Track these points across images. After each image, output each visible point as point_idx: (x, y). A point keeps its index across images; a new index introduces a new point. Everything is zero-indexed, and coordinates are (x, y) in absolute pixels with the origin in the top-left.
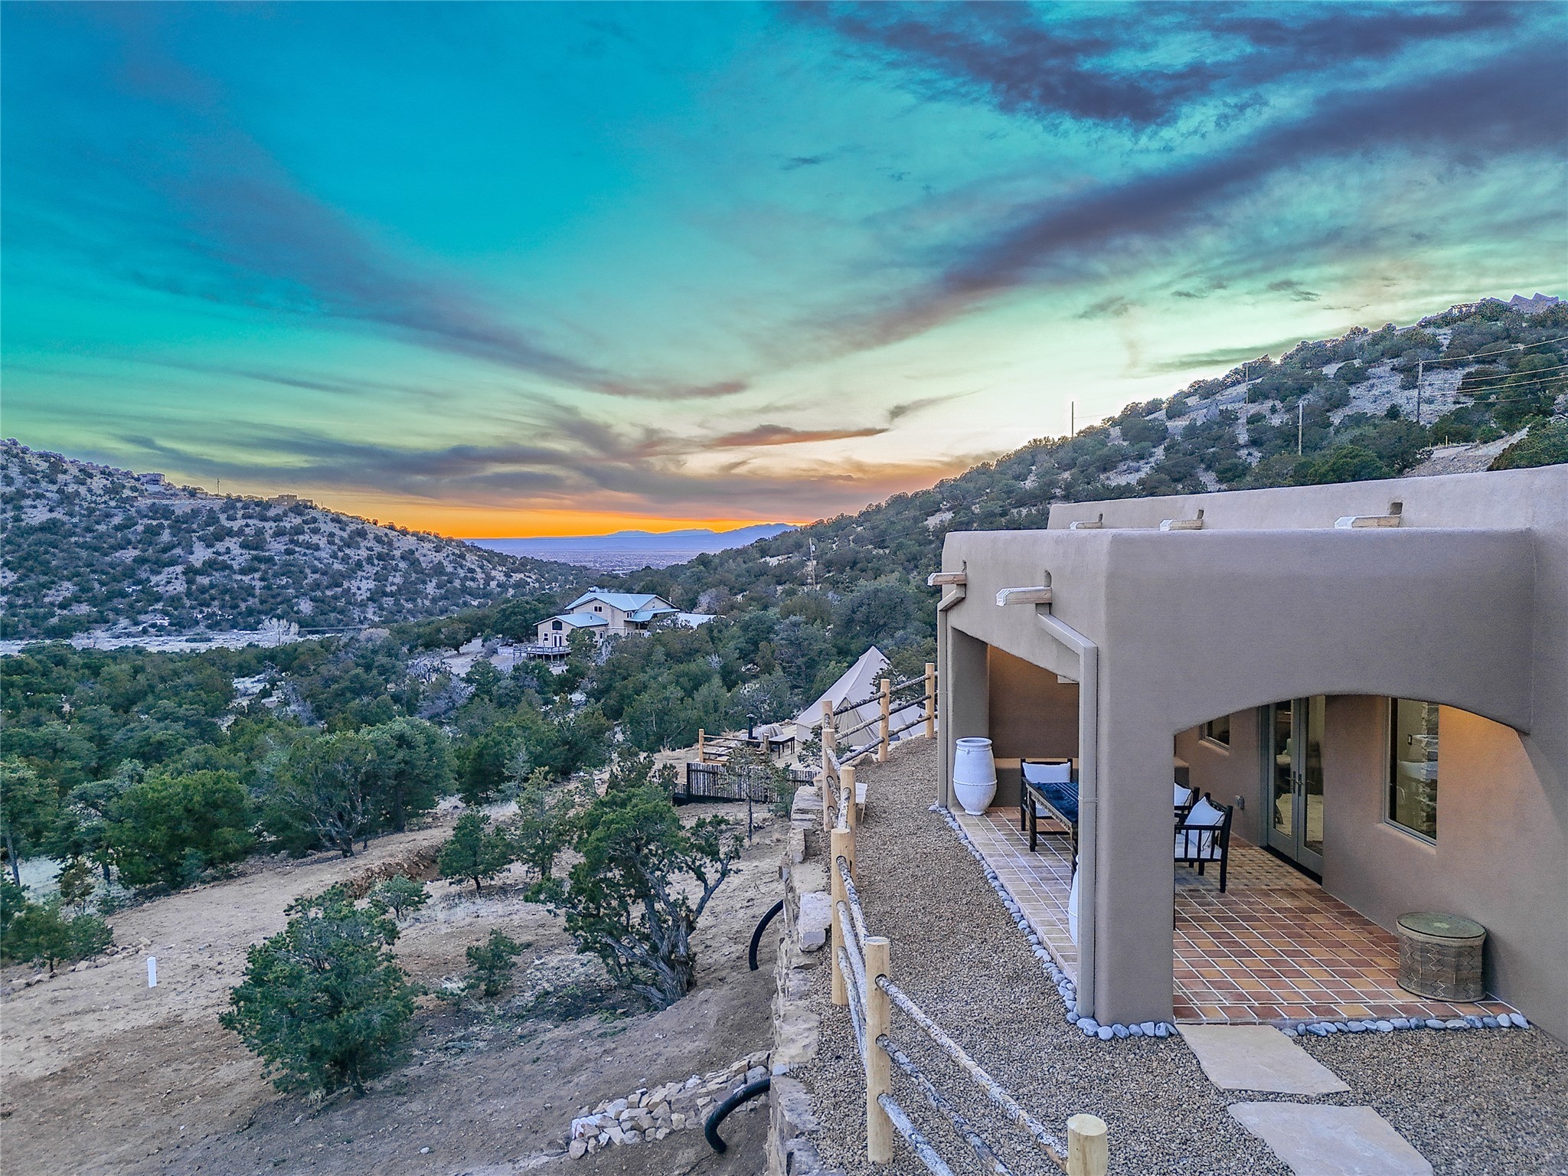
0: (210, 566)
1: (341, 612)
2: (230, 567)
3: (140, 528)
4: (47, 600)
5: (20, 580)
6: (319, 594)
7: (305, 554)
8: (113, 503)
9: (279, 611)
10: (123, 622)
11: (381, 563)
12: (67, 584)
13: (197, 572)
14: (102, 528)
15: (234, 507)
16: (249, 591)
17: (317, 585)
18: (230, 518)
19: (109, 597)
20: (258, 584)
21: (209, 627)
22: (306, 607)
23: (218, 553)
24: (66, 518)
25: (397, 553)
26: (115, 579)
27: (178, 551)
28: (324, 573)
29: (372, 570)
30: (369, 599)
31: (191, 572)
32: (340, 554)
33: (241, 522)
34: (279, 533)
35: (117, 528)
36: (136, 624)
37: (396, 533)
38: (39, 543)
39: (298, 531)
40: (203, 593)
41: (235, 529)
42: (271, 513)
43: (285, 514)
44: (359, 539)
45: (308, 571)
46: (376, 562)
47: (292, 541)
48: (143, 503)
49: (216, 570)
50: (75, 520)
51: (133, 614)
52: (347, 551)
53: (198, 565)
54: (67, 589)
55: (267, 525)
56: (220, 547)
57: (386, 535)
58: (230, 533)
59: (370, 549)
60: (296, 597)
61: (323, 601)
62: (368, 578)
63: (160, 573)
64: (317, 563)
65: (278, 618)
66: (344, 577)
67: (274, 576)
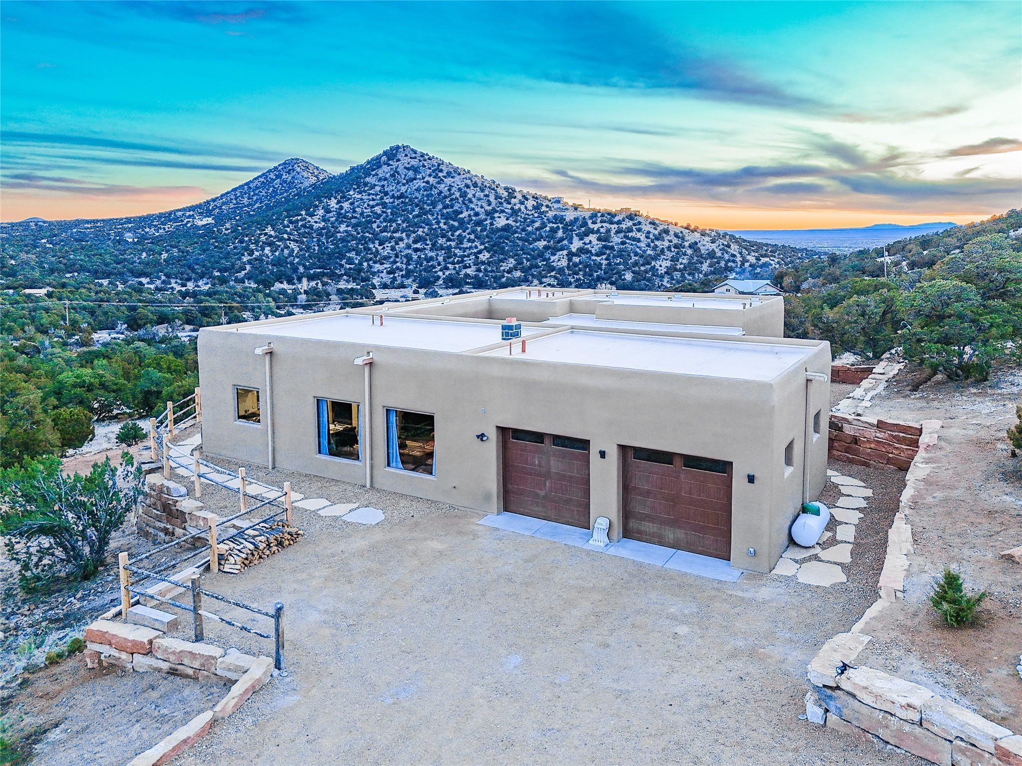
0: (581, 251)
1: (649, 280)
2: (590, 252)
3: (548, 229)
4: (502, 268)
5: (491, 257)
6: (637, 268)
7: (632, 245)
8: (536, 215)
9: (613, 279)
11: (676, 250)
12: (512, 260)
13: (574, 254)
14: (530, 229)
15: (596, 216)
16: (599, 266)
17: (636, 264)
18: (594, 223)
19: (530, 268)
20: (604, 262)
21: (577, 287)
22: (629, 276)
23: (585, 243)
24: (513, 224)
25: (687, 244)
26: (534, 258)
27: (565, 242)
28: (641, 256)
29: (669, 255)
30: (666, 273)
31: (571, 255)
32: (652, 244)
33: (599, 225)
34: (617, 232)
35: (537, 229)
36: (541, 284)
37: (688, 231)
38: (500, 237)
39: (630, 230)
40: (575, 267)
41: (595, 229)
42: (616, 219)
43: (623, 220)
44: (664, 235)
45: (632, 255)
46: (673, 249)
47: (625, 237)
48: (551, 214)
49: (583, 254)
50: (518, 224)
51: (540, 277)
52: (657, 243)
53: (574, 250)
54: (512, 262)
55: (613, 226)
56: (587, 240)
57: (682, 232)
58: (592, 231)
59: (670, 241)
60: (624, 270)
61: (639, 274)
62: (666, 260)
63: (556, 255)
64: (638, 250)
65: (612, 283)
66: (653, 259)
67: (613, 258)
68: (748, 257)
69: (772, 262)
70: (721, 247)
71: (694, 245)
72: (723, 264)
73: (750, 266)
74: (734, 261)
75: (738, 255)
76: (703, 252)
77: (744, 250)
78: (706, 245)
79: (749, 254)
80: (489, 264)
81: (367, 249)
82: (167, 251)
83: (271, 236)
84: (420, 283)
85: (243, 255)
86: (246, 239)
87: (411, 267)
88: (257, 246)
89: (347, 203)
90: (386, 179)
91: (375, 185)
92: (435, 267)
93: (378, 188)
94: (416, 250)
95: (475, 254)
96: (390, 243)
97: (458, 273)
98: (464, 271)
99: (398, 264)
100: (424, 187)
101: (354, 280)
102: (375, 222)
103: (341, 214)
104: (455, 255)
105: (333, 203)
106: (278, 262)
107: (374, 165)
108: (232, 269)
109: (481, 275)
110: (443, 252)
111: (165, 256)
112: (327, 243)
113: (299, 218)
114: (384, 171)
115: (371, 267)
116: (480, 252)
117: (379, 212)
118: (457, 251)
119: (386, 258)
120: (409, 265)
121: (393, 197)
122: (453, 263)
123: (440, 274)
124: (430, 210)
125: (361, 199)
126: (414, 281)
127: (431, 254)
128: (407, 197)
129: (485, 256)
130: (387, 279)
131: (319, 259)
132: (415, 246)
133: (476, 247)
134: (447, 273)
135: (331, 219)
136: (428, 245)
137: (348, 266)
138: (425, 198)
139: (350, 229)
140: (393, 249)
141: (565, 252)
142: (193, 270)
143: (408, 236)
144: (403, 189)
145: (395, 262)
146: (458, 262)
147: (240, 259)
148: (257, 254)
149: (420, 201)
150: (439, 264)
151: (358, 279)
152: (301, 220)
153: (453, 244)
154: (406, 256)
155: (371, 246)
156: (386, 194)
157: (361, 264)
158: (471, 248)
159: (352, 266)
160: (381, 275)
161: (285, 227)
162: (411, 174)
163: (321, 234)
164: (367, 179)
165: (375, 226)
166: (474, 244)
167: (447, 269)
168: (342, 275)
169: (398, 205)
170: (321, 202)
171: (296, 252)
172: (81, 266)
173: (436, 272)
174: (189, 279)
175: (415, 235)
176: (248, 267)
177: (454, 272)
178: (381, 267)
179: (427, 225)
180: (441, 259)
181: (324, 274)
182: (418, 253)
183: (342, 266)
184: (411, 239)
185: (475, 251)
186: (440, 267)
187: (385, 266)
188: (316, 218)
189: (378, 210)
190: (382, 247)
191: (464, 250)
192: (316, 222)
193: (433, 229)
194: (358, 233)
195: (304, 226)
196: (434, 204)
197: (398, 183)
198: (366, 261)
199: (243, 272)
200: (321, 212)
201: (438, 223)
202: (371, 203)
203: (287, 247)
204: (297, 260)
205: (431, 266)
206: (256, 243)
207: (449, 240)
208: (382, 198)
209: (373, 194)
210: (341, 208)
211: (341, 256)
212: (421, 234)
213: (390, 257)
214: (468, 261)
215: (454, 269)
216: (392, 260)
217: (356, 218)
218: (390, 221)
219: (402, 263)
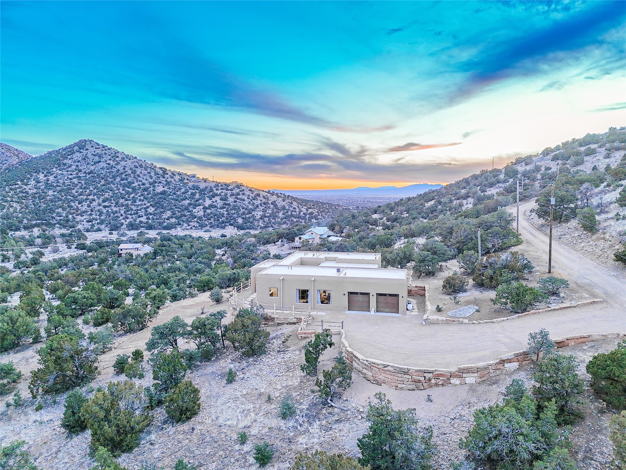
0: (211, 206)
1: (251, 223)
2: (217, 207)
3: (190, 193)
4: (163, 217)
5: (155, 210)
6: (244, 216)
7: (240, 202)
9: (232, 222)
10: (185, 225)
11: (265, 205)
12: (168, 212)
13: (207, 208)
14: (178, 193)
15: (218, 186)
16: (223, 215)
17: (244, 213)
18: (217, 190)
19: (181, 217)
20: (226, 213)
21: (210, 227)
22: (240, 221)
23: (213, 202)
24: (168, 190)
25: (270, 202)
26: (182, 210)
27: (201, 201)
28: (246, 209)
29: (261, 208)
30: (261, 218)
31: (205, 208)
32: (251, 202)
33: (220, 191)
34: (232, 195)
35: (183, 193)
36: (189, 226)
37: (270, 195)
38: (160, 198)
39: (238, 194)
40: (208, 215)
41: (218, 193)
42: (229, 188)
43: (234, 188)
44: (257, 197)
45: (241, 208)
46: (263, 205)
47: (236, 198)
48: (190, 184)
49: (212, 208)
50: (171, 190)
51: (188, 222)
52: (254, 201)
53: (207, 206)
54: (169, 213)
55: (228, 192)
56: (214, 200)
57: (267, 195)
58: (217, 195)
59: (261, 200)
60: (237, 217)
61: (245, 219)
62: (260, 211)
63: (195, 208)
64: (244, 205)
65: (231, 225)
66: (252, 210)
67: (230, 210)
68: (302, 209)
69: (314, 212)
70: (288, 203)
71: (274, 203)
72: (290, 213)
74: (295, 212)
75: (297, 208)
76: (279, 206)
77: (300, 205)
78: (280, 203)
79: (302, 207)
80: (154, 214)
81: (70, 207)
87: (102, 217)
89: (52, 176)
90: (79, 161)
91: (71, 165)
92: (119, 217)
93: (74, 167)
94: (105, 207)
95: (145, 208)
96: (86, 202)
97: (135, 220)
98: (138, 220)
99: (94, 216)
100: (107, 167)
101: (64, 227)
102: (74, 189)
103: (48, 184)
104: (132, 209)
105: (41, 176)
107: (70, 151)
109: (150, 221)
110: (124, 207)
112: (40, 203)
113: (17, 186)
114: (77, 156)
115: (74, 218)
116: (148, 207)
117: (76, 182)
118: (133, 207)
119: (85, 212)
120: (101, 216)
121: (85, 173)
122: (131, 215)
123: (123, 221)
124: (112, 182)
125: (62, 174)
126: (107, 226)
127: (115, 209)
128: (95, 173)
129: (151, 210)
130: (88, 225)
131: (37, 214)
132: (104, 204)
133: (145, 204)
134: (128, 221)
135: (41, 187)
136: (113, 203)
137: (59, 218)
138: (108, 174)
139: (56, 193)
140: (89, 206)
143: (99, 198)
144: (92, 168)
145: (91, 215)
146: (134, 214)
149: (104, 176)
150: (122, 215)
151: (68, 226)
152: (18, 188)
153: (130, 202)
154: (99, 211)
155: (73, 204)
156: (80, 171)
157: (67, 216)
158: (142, 205)
159: (62, 218)
160: (82, 223)
161: (7, 192)
162: (97, 158)
163: (34, 197)
164: (65, 161)
165: (74, 191)
166: (143, 203)
167: (128, 218)
168: (55, 224)
169: (89, 178)
170: (32, 176)
171: (18, 209)
175: (103, 197)
177: (132, 220)
178: (82, 218)
179: (111, 191)
180: (122, 212)
181: (42, 224)
182: (107, 209)
183: (53, 218)
184: (101, 200)
185: (145, 206)
186: (122, 217)
187: (85, 217)
188: (30, 186)
189: (75, 181)
190: (81, 205)
191: (138, 206)
192: (30, 189)
193: (115, 193)
194: (62, 196)
196: (114, 177)
197: (88, 164)
198: (71, 214)
200: (33, 182)
201: (118, 189)
202: (70, 177)
203: (12, 207)
204: (20, 215)
205: (117, 216)
207: (126, 200)
208: (77, 174)
209: (71, 171)
210: (48, 180)
211: (52, 211)
212: (107, 196)
213: (87, 211)
214: (140, 213)
215: (132, 218)
216: (89, 213)
217: (60, 186)
218: (85, 188)
219: (96, 215)
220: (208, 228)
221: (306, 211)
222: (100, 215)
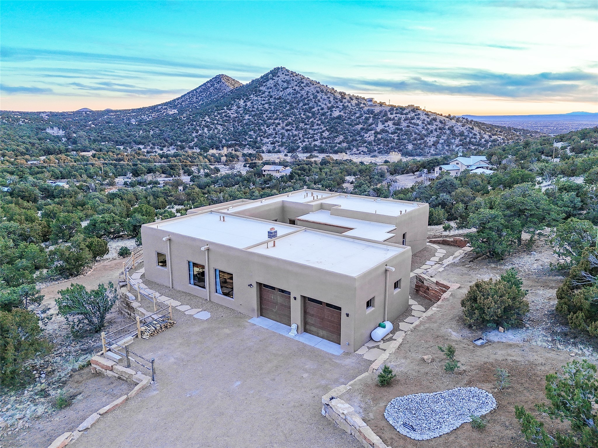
0: (383, 131)
1: (422, 149)
2: (388, 132)
3: (364, 117)
4: (335, 141)
5: (330, 135)
6: (415, 142)
7: (413, 127)
8: (357, 109)
9: (401, 148)
10: (355, 150)
11: (440, 131)
12: (341, 136)
13: (378, 133)
14: (353, 118)
15: (393, 110)
16: (393, 140)
17: (415, 139)
18: (392, 114)
19: (352, 141)
20: (396, 138)
21: (379, 153)
22: (410, 147)
23: (385, 127)
24: (344, 114)
25: (447, 127)
26: (354, 135)
27: (374, 126)
28: (419, 135)
29: (435, 133)
30: (433, 145)
31: (376, 133)
32: (426, 127)
33: (394, 115)
34: (405, 120)
35: (357, 118)
36: (358, 150)
37: (448, 119)
38: (335, 123)
39: (413, 119)
40: (379, 141)
41: (392, 118)
42: (404, 112)
43: (409, 112)
44: (433, 122)
45: (413, 133)
46: (438, 130)
47: (410, 122)
48: (366, 109)
49: (384, 133)
50: (346, 115)
51: (357, 147)
52: (429, 126)
53: (378, 130)
54: (341, 138)
55: (402, 116)
56: (386, 124)
57: (444, 120)
58: (390, 119)
59: (437, 125)
60: (408, 143)
61: (416, 145)
62: (434, 137)
63: (367, 133)
64: (417, 130)
65: (400, 151)
66: (425, 136)
67: (402, 135)
68: (484, 136)
69: (499, 139)
70: (468, 129)
71: (451, 129)
72: (468, 140)
73: (485, 141)
74: (475, 138)
75: (478, 134)
76: (456, 132)
77: (482, 131)
78: (459, 128)
79: (485, 134)
80: (328, 138)
81: (260, 130)
82: (153, 130)
83: (208, 122)
84: (289, 149)
85: (193, 133)
86: (195, 123)
87: (284, 140)
88: (200, 127)
89: (249, 102)
90: (271, 88)
91: (265, 92)
92: (297, 141)
93: (267, 93)
94: (287, 130)
95: (321, 133)
96: (273, 126)
97: (310, 144)
98: (313, 143)
99: (277, 139)
100: (293, 92)
101: (253, 148)
102: (265, 114)
103: (246, 109)
104: (309, 133)
105: (242, 102)
106: (211, 137)
107: (265, 79)
108: (187, 141)
109: (323, 145)
110: (302, 131)
111: (152, 132)
112: (238, 126)
114: (270, 83)
115: (262, 140)
116: (323, 132)
117: (267, 108)
118: (310, 131)
119: (271, 135)
121: (275, 98)
122: (308, 138)
123: (300, 144)
124: (296, 106)
125: (257, 100)
126: (286, 148)
127: (295, 133)
128: (283, 99)
129: (326, 134)
130: (270, 147)
131: (234, 135)
132: (287, 128)
133: (321, 129)
134: (304, 144)
135: (240, 112)
136: (294, 127)
137: (249, 140)
138: (293, 99)
140: (274, 129)
141: (373, 132)
142: (167, 141)
143: (283, 122)
144: (281, 94)
145: (275, 137)
146: (311, 138)
147: (191, 135)
148: (200, 132)
149: (290, 101)
150: (300, 139)
151: (255, 147)
152: (224, 112)
153: (308, 127)
154: (281, 134)
155: (262, 128)
156: (271, 97)
157: (256, 138)
158: (318, 129)
159: (252, 140)
160: (267, 145)
161: (215, 116)
162: (285, 85)
163: (234, 121)
164: (261, 88)
165: (264, 116)
166: (320, 127)
167: (304, 141)
169: (278, 103)
170: (235, 102)
171: (221, 131)
172: (109, 138)
173: (298, 143)
174: (164, 146)
175: (286, 121)
176: (196, 140)
177: (308, 143)
178: (267, 140)
179: (294, 115)
180: (301, 135)
181: (236, 144)
182: (288, 132)
183: (246, 139)
184: (285, 124)
185: (321, 131)
186: (300, 140)
187: (270, 139)
188: (232, 111)
189: (266, 106)
190: (268, 128)
191: (315, 130)
192: (232, 114)
193: (297, 118)
194: (255, 120)
195: (226, 116)
196: (298, 103)
197: (278, 90)
198: (260, 136)
199: (193, 143)
200: (235, 108)
201: (300, 114)
202: (263, 102)
203: (217, 128)
204: (222, 136)
205: (295, 140)
206: (200, 126)
207: (306, 124)
208: (269, 100)
209: (264, 97)
210: (246, 105)
211: (246, 133)
212: (290, 120)
213: (272, 134)
214: (316, 137)
215: (308, 141)
216: (273, 136)
217: (254, 111)
218: (273, 113)
219: (279, 138)
220: (376, 153)
221: (488, 138)
222: (282, 138)
